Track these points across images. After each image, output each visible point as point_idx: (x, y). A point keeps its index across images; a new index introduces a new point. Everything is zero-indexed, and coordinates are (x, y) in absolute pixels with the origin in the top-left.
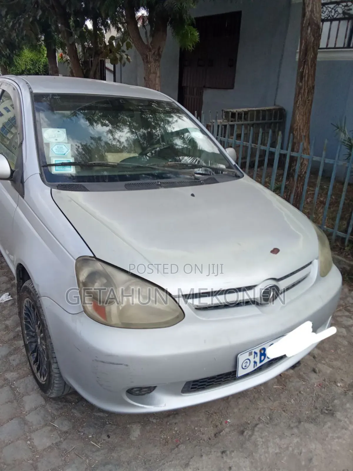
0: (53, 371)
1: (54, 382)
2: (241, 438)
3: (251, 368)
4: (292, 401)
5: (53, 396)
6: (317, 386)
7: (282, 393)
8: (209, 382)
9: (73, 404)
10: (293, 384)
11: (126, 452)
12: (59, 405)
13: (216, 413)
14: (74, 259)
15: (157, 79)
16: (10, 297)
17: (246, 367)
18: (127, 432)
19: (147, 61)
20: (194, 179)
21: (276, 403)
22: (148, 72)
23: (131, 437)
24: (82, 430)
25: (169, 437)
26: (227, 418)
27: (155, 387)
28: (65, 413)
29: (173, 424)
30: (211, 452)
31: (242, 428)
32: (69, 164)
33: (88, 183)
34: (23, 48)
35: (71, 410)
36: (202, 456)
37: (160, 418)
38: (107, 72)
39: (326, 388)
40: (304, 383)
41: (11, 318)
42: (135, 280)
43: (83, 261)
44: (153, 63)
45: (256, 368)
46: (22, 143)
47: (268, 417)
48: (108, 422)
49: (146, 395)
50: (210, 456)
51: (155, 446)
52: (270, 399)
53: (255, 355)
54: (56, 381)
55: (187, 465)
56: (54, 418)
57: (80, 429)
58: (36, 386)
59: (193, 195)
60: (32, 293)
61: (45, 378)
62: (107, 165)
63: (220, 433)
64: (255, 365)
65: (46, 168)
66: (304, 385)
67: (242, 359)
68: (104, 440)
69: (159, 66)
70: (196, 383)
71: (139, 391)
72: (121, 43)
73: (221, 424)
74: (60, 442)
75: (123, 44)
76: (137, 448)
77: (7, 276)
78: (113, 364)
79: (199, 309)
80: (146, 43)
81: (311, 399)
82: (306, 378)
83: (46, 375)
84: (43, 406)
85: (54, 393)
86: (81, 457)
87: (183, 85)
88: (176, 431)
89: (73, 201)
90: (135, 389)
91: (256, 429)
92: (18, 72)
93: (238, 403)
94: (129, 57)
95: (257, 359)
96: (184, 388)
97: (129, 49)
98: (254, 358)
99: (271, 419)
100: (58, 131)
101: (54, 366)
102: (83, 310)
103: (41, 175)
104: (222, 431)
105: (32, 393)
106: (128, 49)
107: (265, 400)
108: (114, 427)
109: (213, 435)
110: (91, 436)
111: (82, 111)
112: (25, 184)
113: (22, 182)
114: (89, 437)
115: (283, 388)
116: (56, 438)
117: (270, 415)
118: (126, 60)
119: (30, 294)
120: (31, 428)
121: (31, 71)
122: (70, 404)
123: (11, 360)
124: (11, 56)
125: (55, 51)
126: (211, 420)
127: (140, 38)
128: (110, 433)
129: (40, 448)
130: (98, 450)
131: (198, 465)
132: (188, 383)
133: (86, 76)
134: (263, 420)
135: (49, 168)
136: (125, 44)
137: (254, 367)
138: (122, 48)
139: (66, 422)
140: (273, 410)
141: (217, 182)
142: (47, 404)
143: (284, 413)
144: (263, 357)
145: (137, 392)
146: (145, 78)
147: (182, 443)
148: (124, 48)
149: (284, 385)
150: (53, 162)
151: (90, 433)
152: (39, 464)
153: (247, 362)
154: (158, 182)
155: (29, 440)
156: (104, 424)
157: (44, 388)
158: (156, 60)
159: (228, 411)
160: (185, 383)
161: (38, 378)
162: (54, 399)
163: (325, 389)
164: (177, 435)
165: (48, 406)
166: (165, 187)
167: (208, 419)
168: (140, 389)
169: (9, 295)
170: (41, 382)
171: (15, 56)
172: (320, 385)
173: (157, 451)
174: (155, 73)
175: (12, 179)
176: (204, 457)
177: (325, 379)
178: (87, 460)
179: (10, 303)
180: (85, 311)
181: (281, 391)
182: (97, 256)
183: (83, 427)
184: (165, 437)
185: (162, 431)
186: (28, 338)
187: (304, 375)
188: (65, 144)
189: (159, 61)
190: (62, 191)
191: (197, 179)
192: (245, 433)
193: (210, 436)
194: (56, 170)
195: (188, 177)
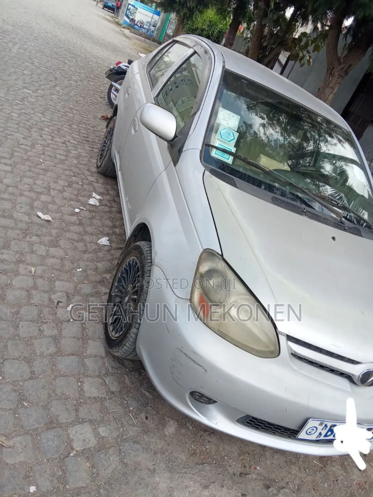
0: (130, 333)
1: (125, 344)
2: (265, 491)
3: (313, 437)
4: (326, 485)
5: (116, 354)
6: (356, 484)
7: (319, 471)
8: (266, 426)
9: (127, 370)
10: (334, 469)
11: (157, 442)
12: (116, 364)
13: (249, 454)
14: (202, 247)
15: (331, 96)
16: (108, 242)
17: (310, 434)
18: (163, 424)
19: (331, 73)
20: (339, 221)
21: (310, 478)
22: (326, 85)
23: (165, 430)
24: (127, 399)
25: (198, 451)
26: (258, 465)
27: (215, 402)
28: (118, 375)
29: (207, 441)
30: (232, 488)
31: (268, 483)
32: (230, 153)
33: (238, 179)
34: (209, 7)
35: (124, 374)
36: (223, 486)
37: (197, 428)
38: (277, 64)
39: (364, 491)
40: (344, 474)
41: (103, 263)
42: (249, 297)
43: (209, 254)
44: (336, 78)
45: (318, 439)
46: (196, 113)
47: (296, 487)
48: (151, 404)
49: (203, 404)
50: (230, 491)
51: (184, 452)
52: (305, 470)
53: (324, 427)
54: (127, 345)
55: (206, 487)
56: (107, 374)
57: (125, 396)
58: (103, 336)
59: (334, 238)
60: (143, 256)
61: (117, 335)
62: (257, 167)
63: (246, 474)
64: (319, 436)
65: (207, 147)
66: (344, 476)
67: (311, 424)
68: (142, 419)
69: (340, 83)
70: (255, 421)
71: (200, 397)
72: (310, 43)
73: (250, 467)
74: (105, 398)
75: (312, 44)
76: (167, 443)
77: (112, 222)
78: (194, 362)
79: (295, 356)
80: (339, 55)
81: (345, 493)
82: (349, 470)
83: (120, 333)
84: (102, 358)
85: (119, 352)
86: (117, 423)
87: (349, 110)
88: (206, 449)
89: (220, 191)
90: (197, 394)
91: (282, 491)
92: (192, 27)
93: (273, 457)
94: (311, 60)
95: (324, 433)
96: (241, 418)
97: (316, 52)
98: (322, 430)
99: (298, 489)
100: (233, 116)
101: (133, 330)
102: (189, 298)
103: (201, 152)
104: (249, 475)
105: (97, 340)
106: (313, 51)
107: (300, 469)
108: (154, 412)
109: (238, 473)
110: (132, 409)
111: (244, 98)
112: (182, 154)
113: (180, 151)
114: (130, 408)
115: (322, 468)
116: (103, 394)
117: (299, 485)
118: (306, 61)
119: (141, 256)
120: (86, 371)
121: (204, 31)
122: (125, 369)
123: (90, 300)
124: (194, 10)
125: (240, 23)
126: (242, 457)
127: (336, 47)
128: (148, 416)
129: (87, 395)
130: (134, 425)
131: (216, 493)
132: (248, 416)
133: (259, 61)
134: (291, 486)
135: (210, 148)
136: (313, 45)
137: (317, 438)
138: (309, 48)
139: (116, 383)
140: (304, 483)
141: (362, 236)
142: (107, 358)
143: (313, 492)
144: (329, 433)
145: (197, 397)
146: (319, 89)
147: (208, 464)
148: (311, 48)
149: (324, 465)
150: (216, 145)
151: (133, 405)
152: (81, 409)
153: (313, 429)
154: (304, 209)
155: (81, 382)
156: (147, 404)
157: (110, 343)
158: (340, 76)
159: (261, 459)
160: (245, 415)
161: (109, 331)
162: (114, 357)
163: (362, 491)
164: (206, 453)
165: (106, 360)
166: (310, 217)
167: (239, 455)
168: (202, 395)
169: (108, 240)
170: (111, 336)
171: (197, 12)
172: (359, 485)
173: (183, 457)
174: (333, 88)
175: (172, 143)
176: (225, 489)
177: (367, 482)
178: (121, 429)
179: (106, 248)
180: (191, 300)
181: (319, 469)
182: (225, 257)
183: (128, 396)
184: (195, 448)
185: (194, 441)
186: (116, 290)
187: (348, 467)
188: (233, 131)
189: (343, 79)
190: (213, 177)
191: (342, 223)
192: (270, 489)
193: (235, 472)
194: (215, 154)
195: (335, 216)
